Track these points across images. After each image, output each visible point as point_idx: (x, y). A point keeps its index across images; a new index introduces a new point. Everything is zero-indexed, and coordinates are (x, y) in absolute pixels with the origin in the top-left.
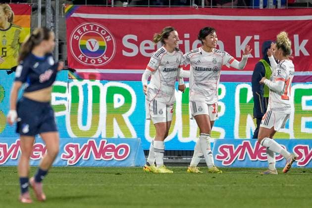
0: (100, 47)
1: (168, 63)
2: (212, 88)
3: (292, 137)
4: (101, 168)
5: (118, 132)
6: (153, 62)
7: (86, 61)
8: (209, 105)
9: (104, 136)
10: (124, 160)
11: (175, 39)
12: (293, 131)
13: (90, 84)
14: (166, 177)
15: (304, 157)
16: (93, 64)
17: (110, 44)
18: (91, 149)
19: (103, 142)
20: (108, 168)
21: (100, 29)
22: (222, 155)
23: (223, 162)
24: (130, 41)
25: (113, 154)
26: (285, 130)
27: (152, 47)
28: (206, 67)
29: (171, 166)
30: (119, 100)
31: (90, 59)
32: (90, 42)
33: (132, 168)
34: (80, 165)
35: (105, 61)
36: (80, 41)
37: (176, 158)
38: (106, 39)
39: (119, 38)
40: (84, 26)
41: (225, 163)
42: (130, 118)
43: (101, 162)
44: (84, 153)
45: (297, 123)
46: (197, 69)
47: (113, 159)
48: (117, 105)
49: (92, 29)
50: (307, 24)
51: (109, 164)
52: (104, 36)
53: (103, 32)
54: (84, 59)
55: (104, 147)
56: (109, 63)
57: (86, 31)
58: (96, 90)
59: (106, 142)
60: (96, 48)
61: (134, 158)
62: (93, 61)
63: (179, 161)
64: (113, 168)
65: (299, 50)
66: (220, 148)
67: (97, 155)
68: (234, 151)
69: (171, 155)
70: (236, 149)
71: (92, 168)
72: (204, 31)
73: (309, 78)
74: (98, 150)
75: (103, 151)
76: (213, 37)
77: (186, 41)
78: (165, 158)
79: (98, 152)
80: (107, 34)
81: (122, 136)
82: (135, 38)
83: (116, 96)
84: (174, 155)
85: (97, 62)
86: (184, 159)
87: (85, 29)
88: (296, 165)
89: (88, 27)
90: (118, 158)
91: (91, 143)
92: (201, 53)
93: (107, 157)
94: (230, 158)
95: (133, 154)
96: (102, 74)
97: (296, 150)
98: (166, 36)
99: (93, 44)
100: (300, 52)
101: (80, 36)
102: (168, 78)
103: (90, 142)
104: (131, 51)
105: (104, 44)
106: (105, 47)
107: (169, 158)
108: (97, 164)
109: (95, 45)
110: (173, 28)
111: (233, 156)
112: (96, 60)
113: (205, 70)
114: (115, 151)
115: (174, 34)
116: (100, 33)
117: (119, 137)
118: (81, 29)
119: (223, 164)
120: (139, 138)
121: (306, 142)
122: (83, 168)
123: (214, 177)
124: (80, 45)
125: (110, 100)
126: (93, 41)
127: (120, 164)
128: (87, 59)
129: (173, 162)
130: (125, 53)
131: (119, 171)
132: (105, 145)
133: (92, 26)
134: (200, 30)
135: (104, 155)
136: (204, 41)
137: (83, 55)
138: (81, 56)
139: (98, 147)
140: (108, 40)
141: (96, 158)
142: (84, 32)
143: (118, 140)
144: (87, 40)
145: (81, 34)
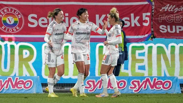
0: (15, 21)
1: (58, 30)
2: (86, 45)
3: (130, 75)
4: (16, 94)
5: (25, 73)
6: (49, 29)
7: (6, 30)
8: (84, 55)
9: (17, 75)
10: (29, 89)
11: (61, 16)
12: (130, 71)
13: (9, 44)
14: (55, 100)
15: (137, 87)
16: (11, 32)
17: (20, 20)
18: (10, 83)
19: (17, 79)
20: (20, 94)
21: (15, 11)
22: (88, 86)
23: (89, 90)
24: (33, 18)
25: (23, 86)
26: (126, 71)
27: (46, 22)
28: (82, 32)
29: (58, 93)
30: (26, 53)
31: (8, 29)
32: (8, 19)
33: (34, 94)
34: (3, 92)
35: (18, 30)
36: (2, 18)
37: (61, 88)
38: (18, 17)
39: (26, 16)
40: (5, 9)
41: (90, 91)
42: (33, 64)
43: (16, 91)
44: (5, 85)
45: (133, 66)
46: (77, 33)
47: (23, 89)
48: (25, 56)
49: (10, 11)
50: (139, 7)
51: (20, 92)
52: (17, 15)
53: (17, 13)
54: (5, 29)
55: (17, 81)
56: (20, 31)
57: (6, 12)
58: (12, 47)
59: (18, 79)
60: (12, 22)
61: (35, 88)
62: (10, 30)
63: (63, 90)
64: (23, 94)
65: (134, 23)
66: (87, 82)
67: (13, 86)
68: (96, 84)
69: (57, 86)
70: (97, 83)
71: (10, 94)
72: (81, 10)
73: (140, 39)
74: (14, 83)
75: (17, 84)
76: (86, 15)
77: (66, 18)
78: (54, 88)
79: (14, 85)
80: (19, 14)
81: (28, 75)
82: (35, 16)
83: (25, 51)
84: (60, 86)
85: (13, 31)
86: (65, 88)
87: (5, 11)
88: (133, 92)
89: (8, 10)
90: (26, 88)
91: (10, 80)
92: (79, 23)
93: (19, 88)
94: (93, 88)
95: (35, 86)
96: (16, 38)
97: (133, 83)
98: (56, 14)
99: (10, 20)
100: (135, 24)
101: (2, 15)
102: (58, 39)
103: (9, 78)
104: (33, 24)
105: (17, 20)
106: (18, 21)
107: (56, 88)
108: (13, 92)
109: (11, 20)
110: (61, 9)
111: (95, 86)
112: (12, 29)
113: (82, 33)
114: (24, 84)
115: (61, 13)
116: (15, 13)
117: (26, 76)
118: (3, 11)
119: (89, 92)
120: (39, 76)
121: (138, 78)
122: (5, 94)
123: (83, 100)
124: (3, 21)
125: (20, 53)
126: (10, 18)
127: (27, 92)
128: (7, 29)
129: (59, 90)
130: (30, 25)
131: (26, 96)
132: (18, 80)
133: (10, 9)
134: (78, 10)
135: (17, 87)
136: (80, 16)
137: (4, 27)
138: (3, 27)
139: (14, 82)
140: (19, 17)
141: (13, 88)
142: (5, 13)
143: (26, 77)
144: (7, 17)
145: (3, 14)
